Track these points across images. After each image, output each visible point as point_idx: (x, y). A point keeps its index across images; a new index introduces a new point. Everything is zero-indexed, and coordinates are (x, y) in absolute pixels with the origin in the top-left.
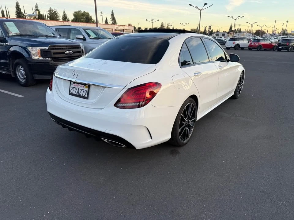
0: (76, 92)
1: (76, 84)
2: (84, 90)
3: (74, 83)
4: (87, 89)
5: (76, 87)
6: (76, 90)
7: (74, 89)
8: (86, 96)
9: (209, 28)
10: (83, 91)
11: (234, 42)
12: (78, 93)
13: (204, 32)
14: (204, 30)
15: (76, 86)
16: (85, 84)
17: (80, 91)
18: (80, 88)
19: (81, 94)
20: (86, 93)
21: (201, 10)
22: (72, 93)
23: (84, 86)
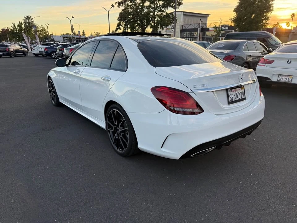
0: (235, 98)
1: (233, 90)
2: (241, 92)
4: (243, 90)
5: (234, 93)
6: (235, 96)
7: (233, 96)
8: (244, 97)
10: (241, 94)
12: (237, 98)
17: (238, 94)
18: (237, 92)
19: (240, 97)
20: (243, 94)
22: (232, 101)
23: (240, 88)
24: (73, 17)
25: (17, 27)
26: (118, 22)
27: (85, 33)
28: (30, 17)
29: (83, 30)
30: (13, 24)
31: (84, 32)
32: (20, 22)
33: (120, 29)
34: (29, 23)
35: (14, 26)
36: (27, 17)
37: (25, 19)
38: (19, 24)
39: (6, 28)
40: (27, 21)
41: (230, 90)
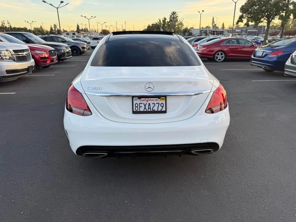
0: (145, 108)
1: (143, 99)
2: (159, 103)
3: (140, 97)
4: (164, 102)
6: (145, 106)
7: (142, 105)
8: (164, 109)
9: (54, 27)
10: (157, 105)
11: (98, 41)
12: (148, 108)
13: (51, 31)
14: (50, 29)
15: (144, 101)
16: (159, 97)
17: (152, 106)
18: (151, 102)
19: (156, 109)
20: (163, 106)
21: (57, 8)
22: (139, 110)
23: (157, 99)
24: (203, 11)
25: (161, 22)
26: (241, 14)
27: (225, 26)
28: (176, 12)
29: (223, 23)
30: (159, 19)
31: (223, 25)
32: (165, 18)
33: (242, 21)
34: (174, 18)
35: (160, 21)
36: (173, 12)
37: (171, 14)
38: (164, 19)
39: (155, 23)
40: (172, 16)
41: (137, 98)
